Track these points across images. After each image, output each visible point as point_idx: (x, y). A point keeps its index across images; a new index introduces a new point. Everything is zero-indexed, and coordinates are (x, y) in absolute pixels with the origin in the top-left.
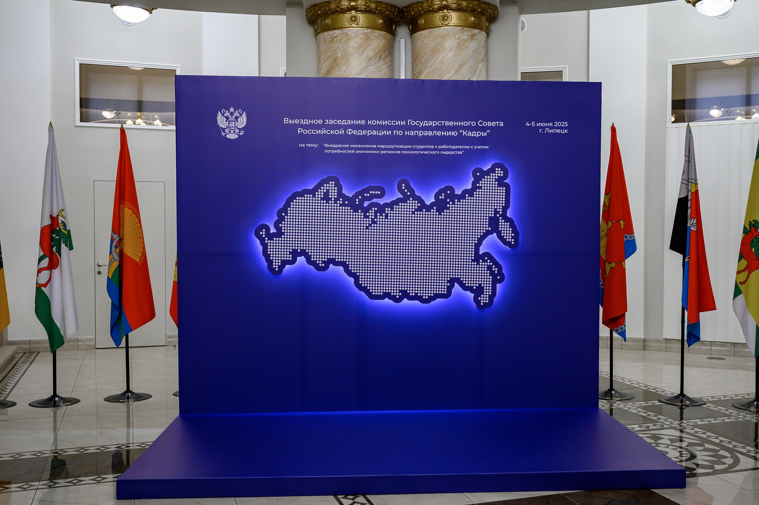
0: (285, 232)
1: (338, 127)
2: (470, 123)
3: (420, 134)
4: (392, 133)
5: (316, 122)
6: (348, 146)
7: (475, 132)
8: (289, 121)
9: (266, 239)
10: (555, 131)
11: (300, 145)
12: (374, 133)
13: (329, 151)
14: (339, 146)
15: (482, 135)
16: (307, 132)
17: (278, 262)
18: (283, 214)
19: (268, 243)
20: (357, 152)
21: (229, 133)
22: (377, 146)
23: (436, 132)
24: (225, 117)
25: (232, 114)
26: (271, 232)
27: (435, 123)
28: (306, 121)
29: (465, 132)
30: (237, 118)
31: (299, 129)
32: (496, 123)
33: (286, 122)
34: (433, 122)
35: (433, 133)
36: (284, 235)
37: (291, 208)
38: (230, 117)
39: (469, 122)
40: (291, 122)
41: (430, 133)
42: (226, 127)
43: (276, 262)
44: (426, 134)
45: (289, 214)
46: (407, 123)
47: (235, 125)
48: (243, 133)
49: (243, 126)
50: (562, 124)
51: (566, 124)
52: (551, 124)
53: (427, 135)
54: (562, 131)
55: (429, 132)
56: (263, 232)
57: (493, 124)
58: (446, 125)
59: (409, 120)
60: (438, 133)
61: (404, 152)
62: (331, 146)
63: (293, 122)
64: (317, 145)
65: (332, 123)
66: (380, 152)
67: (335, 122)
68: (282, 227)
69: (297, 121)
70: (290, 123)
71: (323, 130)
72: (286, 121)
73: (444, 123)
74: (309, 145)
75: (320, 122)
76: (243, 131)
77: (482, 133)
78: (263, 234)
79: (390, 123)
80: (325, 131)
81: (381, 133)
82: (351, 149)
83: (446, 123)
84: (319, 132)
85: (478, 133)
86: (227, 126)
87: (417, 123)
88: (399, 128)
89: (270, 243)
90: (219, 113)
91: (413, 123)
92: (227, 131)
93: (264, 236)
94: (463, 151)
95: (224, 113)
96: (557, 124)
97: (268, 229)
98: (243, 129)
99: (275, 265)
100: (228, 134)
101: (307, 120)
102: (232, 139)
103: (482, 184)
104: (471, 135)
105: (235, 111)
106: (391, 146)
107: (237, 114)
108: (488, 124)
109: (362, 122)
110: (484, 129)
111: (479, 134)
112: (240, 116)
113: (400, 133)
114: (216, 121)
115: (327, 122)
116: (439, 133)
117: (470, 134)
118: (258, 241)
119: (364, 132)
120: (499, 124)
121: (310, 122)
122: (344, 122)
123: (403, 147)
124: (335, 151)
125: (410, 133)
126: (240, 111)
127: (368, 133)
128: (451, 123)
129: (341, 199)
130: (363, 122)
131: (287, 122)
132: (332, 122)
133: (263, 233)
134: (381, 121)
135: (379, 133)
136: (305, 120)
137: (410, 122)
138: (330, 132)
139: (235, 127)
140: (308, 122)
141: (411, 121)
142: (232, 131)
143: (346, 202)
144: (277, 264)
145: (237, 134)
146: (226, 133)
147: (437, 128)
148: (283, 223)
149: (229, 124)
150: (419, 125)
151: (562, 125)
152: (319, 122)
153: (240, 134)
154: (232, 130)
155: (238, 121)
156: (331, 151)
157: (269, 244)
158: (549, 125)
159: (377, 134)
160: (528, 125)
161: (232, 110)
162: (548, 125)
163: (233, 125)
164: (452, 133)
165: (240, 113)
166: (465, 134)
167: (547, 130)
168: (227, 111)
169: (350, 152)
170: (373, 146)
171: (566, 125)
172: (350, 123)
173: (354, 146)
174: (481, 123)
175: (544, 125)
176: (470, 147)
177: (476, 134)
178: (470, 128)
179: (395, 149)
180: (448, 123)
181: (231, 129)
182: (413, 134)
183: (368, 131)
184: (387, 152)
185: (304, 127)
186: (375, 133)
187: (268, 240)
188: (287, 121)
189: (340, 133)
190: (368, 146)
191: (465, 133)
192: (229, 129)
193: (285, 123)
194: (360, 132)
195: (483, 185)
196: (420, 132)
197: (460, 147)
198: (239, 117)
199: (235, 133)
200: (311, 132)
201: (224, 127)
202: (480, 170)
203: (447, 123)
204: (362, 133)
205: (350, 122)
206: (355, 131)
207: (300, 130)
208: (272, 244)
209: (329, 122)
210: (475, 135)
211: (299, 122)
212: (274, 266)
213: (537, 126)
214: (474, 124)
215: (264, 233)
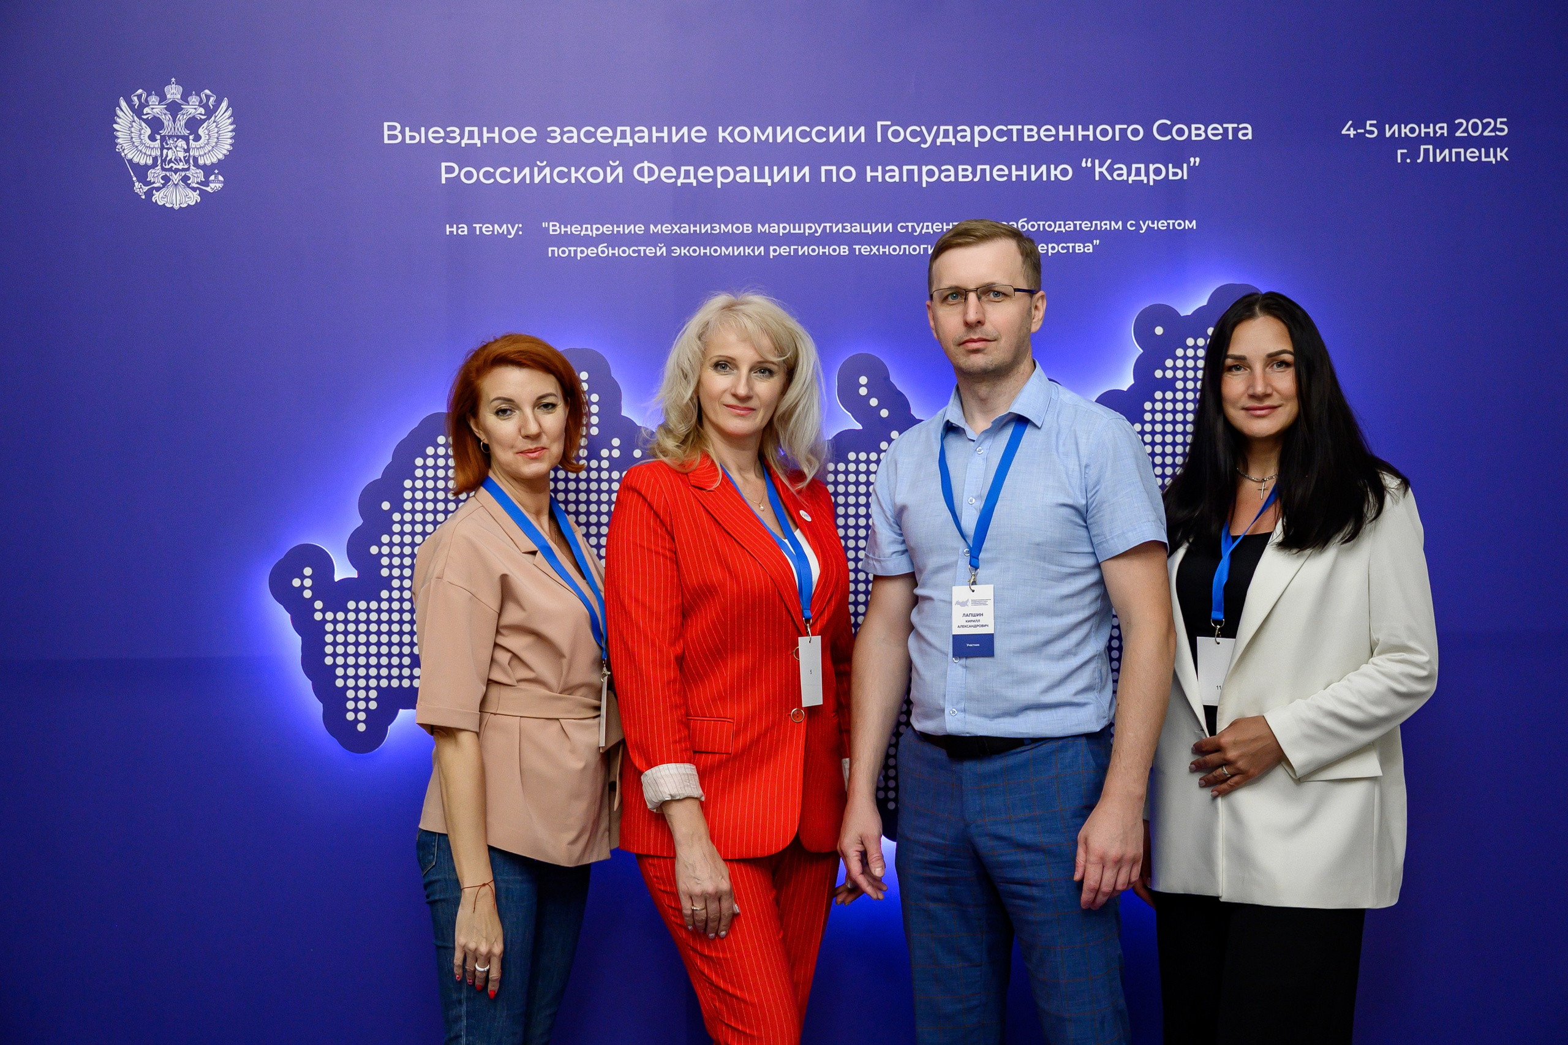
0: (391, 577)
1: (600, 155)
2: (1123, 132)
3: (925, 175)
4: (815, 173)
5: (510, 135)
6: (639, 229)
7: (1142, 166)
8: (403, 132)
9: (318, 605)
10: (1458, 154)
11: (448, 230)
12: (741, 178)
13: (563, 252)
14: (607, 229)
15: (1171, 177)
16: (479, 176)
17: (367, 699)
18: (386, 506)
19: (324, 621)
20: (678, 251)
21: (164, 185)
22: (755, 228)
23: (987, 167)
24: (144, 120)
25: (174, 109)
26: (337, 578)
27: (983, 134)
28: (471, 133)
29: (1101, 166)
30: (193, 125)
31: (443, 165)
32: (1226, 130)
33: (391, 137)
34: (977, 129)
35: (974, 174)
36: (391, 589)
37: (414, 479)
38: (166, 119)
39: (1117, 127)
40: (412, 138)
41: (965, 173)
42: (150, 162)
43: (356, 699)
44: (947, 177)
45: (408, 506)
46: (871, 132)
47: (187, 150)
48: (219, 186)
49: (221, 157)
50: (1485, 126)
51: (1500, 126)
52: (1442, 128)
53: (952, 179)
54: (1487, 155)
55: (960, 167)
56: (303, 577)
57: (1213, 132)
58: (1026, 139)
59: (879, 124)
60: (995, 173)
61: (865, 250)
62: (575, 229)
63: (420, 138)
64: (519, 229)
65: (575, 140)
66: (767, 251)
67: (588, 135)
68: (380, 555)
69: (434, 135)
70: (408, 141)
71: (541, 170)
72: (392, 133)
73: (1020, 133)
74: (486, 229)
75: (527, 135)
76: (221, 178)
77: (1171, 170)
78: (302, 588)
79: (804, 134)
80: (547, 170)
81: (771, 177)
82: (652, 240)
83: (1026, 133)
84: (525, 176)
85: (1152, 167)
86: (155, 159)
87: (914, 134)
88: (840, 153)
89: (335, 622)
90: (123, 104)
91: (896, 134)
92: (155, 176)
93: (307, 594)
94: (1097, 242)
95: (143, 106)
96: (1465, 127)
97: (323, 565)
98: (221, 166)
99: (356, 711)
100: (158, 189)
101: (476, 129)
102: (176, 207)
103: (1175, 369)
104: (1125, 177)
105: (185, 97)
106: (810, 228)
107: (193, 108)
108: (1194, 132)
109: (693, 134)
110: (1175, 153)
111: (1157, 172)
112: (209, 118)
113: (843, 174)
114: (111, 137)
115: (556, 135)
116: (998, 173)
117: (1123, 173)
118: (282, 617)
119: (703, 174)
120: (1236, 131)
121: (486, 135)
122: (625, 136)
123: (857, 228)
124: (591, 252)
125: (884, 172)
126: (208, 97)
127: (720, 179)
128: (1046, 133)
129: (616, 442)
130: (698, 134)
131: (395, 137)
132: (573, 135)
133: (304, 582)
134: (770, 130)
135: (761, 175)
136: (467, 129)
137: (885, 129)
138: (568, 175)
139: (187, 162)
140: (481, 137)
141: (889, 127)
142: (176, 178)
143: (637, 453)
144: (362, 705)
145: (194, 189)
146: (150, 183)
147: (991, 153)
148: (385, 539)
149: (162, 148)
150: (919, 143)
151: (1483, 131)
152: (523, 135)
153: (208, 189)
154: (176, 171)
155: (198, 138)
156: (572, 249)
157: (329, 627)
158: (1435, 132)
159: (756, 180)
160: (1352, 133)
161: (173, 92)
162: (1431, 130)
163: (181, 155)
164: (1053, 172)
165: (205, 106)
166: (1101, 173)
167: (1427, 151)
168: (154, 99)
169: (650, 251)
170: (738, 228)
171: (1502, 130)
172: (646, 140)
173: (666, 229)
174: (1164, 130)
175: (1412, 130)
176: (1124, 225)
177: (1147, 174)
178: (1122, 151)
179: (828, 239)
180: (1034, 133)
181: (170, 169)
182: (897, 179)
183: (719, 170)
184: (796, 251)
185: (465, 156)
186: (745, 175)
187: (323, 611)
188: (396, 132)
189: (609, 180)
190: (719, 228)
191: (1103, 170)
192: (163, 169)
193: (386, 141)
194: (687, 173)
195: (1180, 374)
196: (925, 169)
197: (1086, 225)
198: (205, 121)
199: (188, 185)
200: (493, 175)
201: (142, 162)
202: (1165, 315)
203: (1031, 133)
204: (696, 177)
205: (646, 134)
206: (667, 171)
207: (449, 170)
208: (340, 627)
209: (562, 134)
210: (1143, 178)
211: (444, 138)
212: (350, 716)
213: (1388, 135)
214: (1135, 133)
215: (308, 583)
